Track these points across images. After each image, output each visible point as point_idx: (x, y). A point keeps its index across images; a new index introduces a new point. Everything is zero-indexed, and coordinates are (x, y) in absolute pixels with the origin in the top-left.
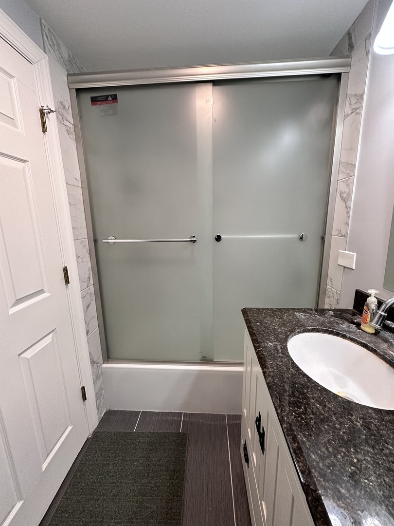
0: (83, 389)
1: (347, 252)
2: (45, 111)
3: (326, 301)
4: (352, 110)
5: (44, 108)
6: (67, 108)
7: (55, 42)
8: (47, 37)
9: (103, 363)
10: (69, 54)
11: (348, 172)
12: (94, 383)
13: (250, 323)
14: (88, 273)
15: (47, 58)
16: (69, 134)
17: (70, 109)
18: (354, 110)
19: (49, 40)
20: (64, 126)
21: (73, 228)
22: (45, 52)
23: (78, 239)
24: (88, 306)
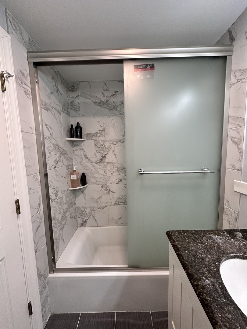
0: (30, 305)
1: (242, 182)
2: (5, 75)
3: (224, 217)
4: (238, 80)
5: (4, 73)
6: (26, 76)
7: (17, 27)
8: (11, 22)
9: (50, 273)
10: (30, 38)
11: (238, 123)
12: (40, 295)
13: (179, 251)
14: (39, 200)
15: (9, 37)
16: (26, 94)
17: (29, 77)
18: (239, 80)
19: (13, 25)
20: (23, 88)
21: (26, 167)
22: (8, 32)
23: (30, 175)
24: (38, 228)
